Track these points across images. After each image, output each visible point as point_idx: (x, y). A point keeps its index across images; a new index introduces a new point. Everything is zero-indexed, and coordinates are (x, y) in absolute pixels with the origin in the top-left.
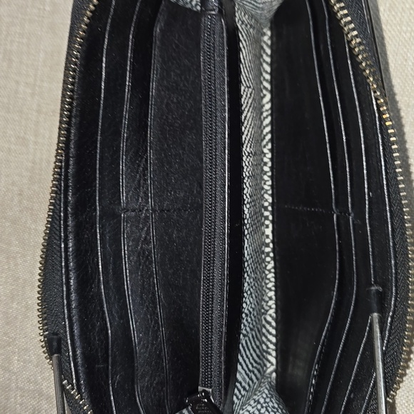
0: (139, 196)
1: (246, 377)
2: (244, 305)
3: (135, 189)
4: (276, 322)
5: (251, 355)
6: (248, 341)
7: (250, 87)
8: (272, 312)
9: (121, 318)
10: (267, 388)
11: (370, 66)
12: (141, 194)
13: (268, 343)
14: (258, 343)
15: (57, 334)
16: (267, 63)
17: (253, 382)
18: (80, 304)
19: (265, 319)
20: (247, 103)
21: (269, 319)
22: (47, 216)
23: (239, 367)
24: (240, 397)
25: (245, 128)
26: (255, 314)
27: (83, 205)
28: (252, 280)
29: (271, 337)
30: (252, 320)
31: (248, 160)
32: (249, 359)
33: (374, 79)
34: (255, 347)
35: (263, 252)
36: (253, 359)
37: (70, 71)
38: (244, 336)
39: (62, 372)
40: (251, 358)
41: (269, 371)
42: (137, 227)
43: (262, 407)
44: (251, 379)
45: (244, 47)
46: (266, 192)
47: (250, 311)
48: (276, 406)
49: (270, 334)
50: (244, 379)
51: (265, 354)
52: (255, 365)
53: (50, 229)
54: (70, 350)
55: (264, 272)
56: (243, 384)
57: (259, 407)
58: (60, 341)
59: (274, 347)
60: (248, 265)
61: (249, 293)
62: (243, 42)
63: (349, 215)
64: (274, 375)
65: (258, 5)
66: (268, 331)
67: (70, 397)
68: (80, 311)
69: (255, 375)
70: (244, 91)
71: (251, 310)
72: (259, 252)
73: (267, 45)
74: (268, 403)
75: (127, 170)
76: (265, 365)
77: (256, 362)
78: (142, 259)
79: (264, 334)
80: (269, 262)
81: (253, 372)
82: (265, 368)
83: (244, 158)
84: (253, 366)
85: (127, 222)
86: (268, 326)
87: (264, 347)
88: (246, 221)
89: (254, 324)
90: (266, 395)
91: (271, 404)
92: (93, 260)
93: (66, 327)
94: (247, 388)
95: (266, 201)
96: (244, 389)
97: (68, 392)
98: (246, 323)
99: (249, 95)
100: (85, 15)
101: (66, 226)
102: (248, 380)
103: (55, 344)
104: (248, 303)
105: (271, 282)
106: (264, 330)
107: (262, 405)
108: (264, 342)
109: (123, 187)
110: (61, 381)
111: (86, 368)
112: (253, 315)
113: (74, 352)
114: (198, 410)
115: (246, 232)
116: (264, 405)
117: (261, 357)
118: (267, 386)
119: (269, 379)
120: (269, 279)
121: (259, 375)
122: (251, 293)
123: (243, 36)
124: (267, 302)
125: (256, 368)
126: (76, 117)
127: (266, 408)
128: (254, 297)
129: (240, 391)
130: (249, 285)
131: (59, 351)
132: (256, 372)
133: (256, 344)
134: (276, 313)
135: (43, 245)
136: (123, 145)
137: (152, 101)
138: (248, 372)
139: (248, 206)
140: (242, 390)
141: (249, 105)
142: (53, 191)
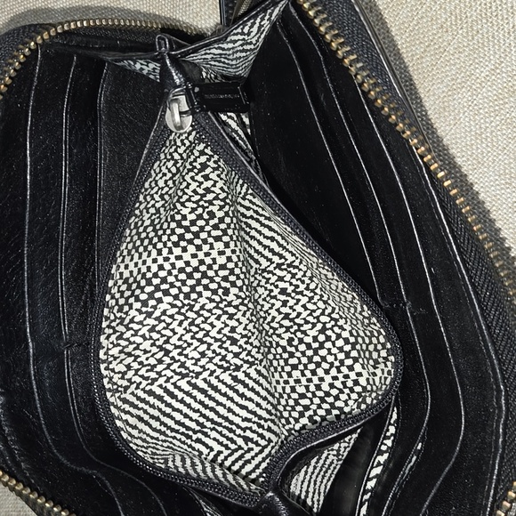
11: (395, 110)
33: (404, 125)
63: (405, 304)
65: (230, 62)
75: (68, 289)
85: (73, 361)
109: (63, 313)
136: (61, 258)
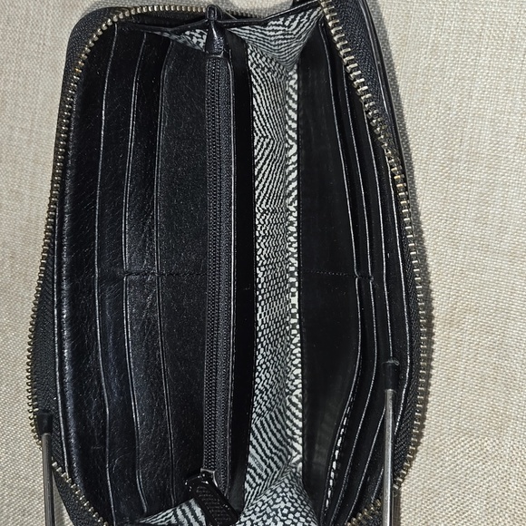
0: (143, 258)
1: (263, 464)
2: (258, 380)
3: (140, 250)
4: (302, 404)
5: (270, 439)
6: (264, 422)
7: (267, 137)
8: (298, 392)
9: (121, 394)
10: (287, 478)
12: (147, 256)
13: (294, 428)
14: (279, 426)
15: (48, 411)
16: (293, 110)
17: (272, 470)
18: (74, 377)
19: (290, 400)
20: (263, 154)
21: (295, 400)
22: (37, 278)
23: (252, 450)
24: (254, 485)
25: (260, 182)
26: (275, 392)
27: (80, 267)
28: (268, 353)
29: (296, 421)
30: (268, 398)
31: (263, 217)
32: (266, 443)
34: (275, 431)
35: (287, 323)
36: (272, 443)
37: (63, 118)
38: (259, 415)
39: (52, 454)
40: (269, 443)
41: (295, 460)
42: (142, 292)
43: (278, 497)
44: (269, 466)
45: (258, 93)
46: (292, 256)
47: (266, 388)
48: (296, 496)
49: (297, 417)
50: (260, 466)
51: (289, 440)
52: (274, 451)
53: (42, 293)
54: (63, 430)
55: (289, 347)
56: (259, 471)
57: (275, 496)
58: (51, 419)
59: (301, 433)
60: (263, 335)
61: (264, 366)
62: (257, 87)
63: (370, 278)
64: (301, 465)
65: (272, 47)
66: (294, 414)
67: (60, 481)
68: (75, 385)
69: (275, 463)
70: (259, 141)
71: (268, 387)
72: (280, 322)
73: (294, 89)
74: (286, 493)
75: (131, 228)
76: (290, 454)
77: (276, 448)
78: (147, 328)
79: (288, 418)
80: (295, 335)
81: (273, 459)
82: (289, 457)
83: (258, 216)
84: (271, 452)
85: (130, 287)
86: (293, 409)
87: (289, 433)
88: (260, 286)
89: (273, 403)
90: (286, 484)
91: (289, 494)
92: (91, 327)
93: (57, 403)
94: (265, 477)
95: (292, 265)
96: (260, 477)
97: (57, 475)
98: (261, 401)
99: (265, 146)
100: (80, 58)
101: (60, 290)
102: (265, 467)
103: (45, 421)
104: (263, 378)
105: (297, 358)
106: (288, 413)
107: (278, 494)
108: (288, 427)
110: (50, 462)
111: (79, 450)
112: (271, 393)
113: (67, 430)
114: (199, 494)
115: (260, 298)
116: (281, 495)
117: (284, 443)
118: (289, 476)
119: (294, 470)
120: (295, 355)
121: (280, 464)
122: (267, 368)
123: (257, 81)
124: (293, 381)
125: (275, 454)
126: (71, 168)
127: (283, 497)
128: (272, 373)
129: (254, 480)
130: (264, 358)
131: (49, 429)
132: (276, 458)
133: (276, 427)
134: (302, 393)
135: (33, 311)
136: (126, 201)
137: (159, 153)
138: (264, 458)
139: (263, 269)
140: (257, 478)
141: (265, 157)
142: (44, 250)
